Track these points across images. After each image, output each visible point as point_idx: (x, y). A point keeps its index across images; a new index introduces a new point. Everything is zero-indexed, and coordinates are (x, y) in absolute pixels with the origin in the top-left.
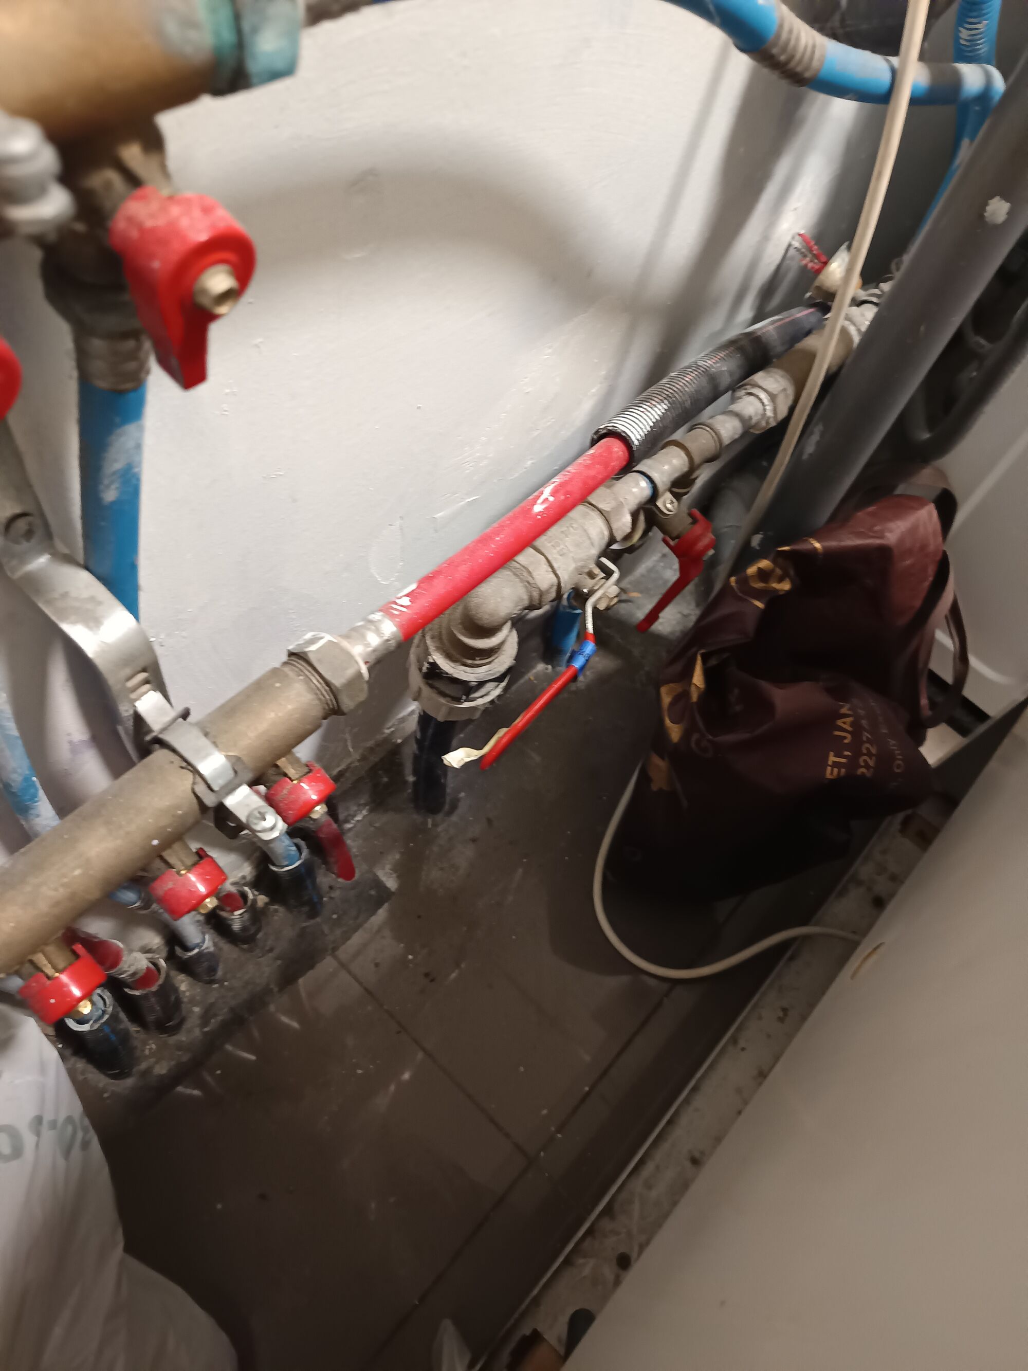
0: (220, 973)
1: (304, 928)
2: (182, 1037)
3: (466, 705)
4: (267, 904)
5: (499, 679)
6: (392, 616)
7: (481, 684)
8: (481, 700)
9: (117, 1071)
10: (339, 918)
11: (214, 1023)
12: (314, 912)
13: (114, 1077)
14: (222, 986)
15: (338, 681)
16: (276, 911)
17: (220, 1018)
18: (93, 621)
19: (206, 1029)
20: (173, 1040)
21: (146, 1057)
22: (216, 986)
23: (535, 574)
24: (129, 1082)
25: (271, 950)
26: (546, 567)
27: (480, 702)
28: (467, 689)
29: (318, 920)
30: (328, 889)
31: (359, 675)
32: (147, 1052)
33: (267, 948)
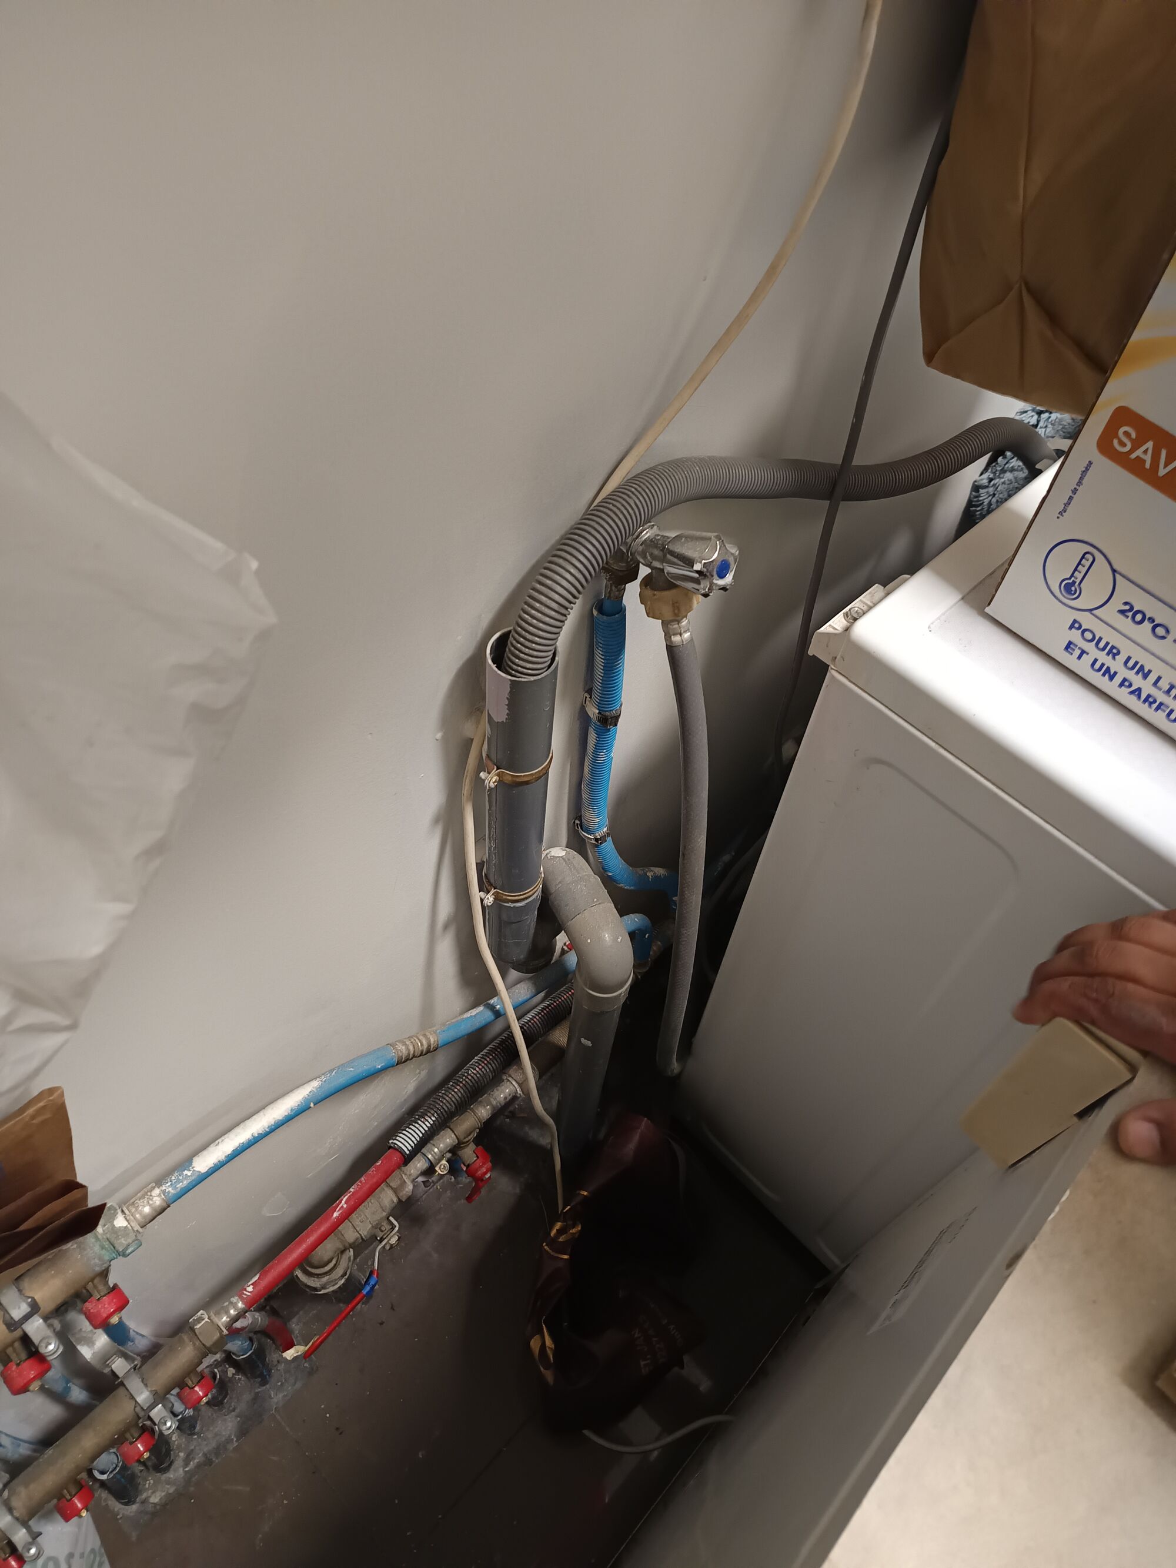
0: (198, 1428)
1: (258, 1393)
2: (171, 1475)
4: (233, 1374)
9: (127, 1500)
10: (282, 1384)
11: (192, 1465)
12: (264, 1382)
13: (126, 1504)
14: (199, 1436)
16: (240, 1379)
17: (196, 1461)
18: (90, 1342)
19: (187, 1469)
20: (164, 1477)
21: (148, 1489)
22: (196, 1437)
24: (134, 1507)
25: (234, 1410)
29: (268, 1386)
30: (276, 1363)
32: (147, 1486)
33: (231, 1408)
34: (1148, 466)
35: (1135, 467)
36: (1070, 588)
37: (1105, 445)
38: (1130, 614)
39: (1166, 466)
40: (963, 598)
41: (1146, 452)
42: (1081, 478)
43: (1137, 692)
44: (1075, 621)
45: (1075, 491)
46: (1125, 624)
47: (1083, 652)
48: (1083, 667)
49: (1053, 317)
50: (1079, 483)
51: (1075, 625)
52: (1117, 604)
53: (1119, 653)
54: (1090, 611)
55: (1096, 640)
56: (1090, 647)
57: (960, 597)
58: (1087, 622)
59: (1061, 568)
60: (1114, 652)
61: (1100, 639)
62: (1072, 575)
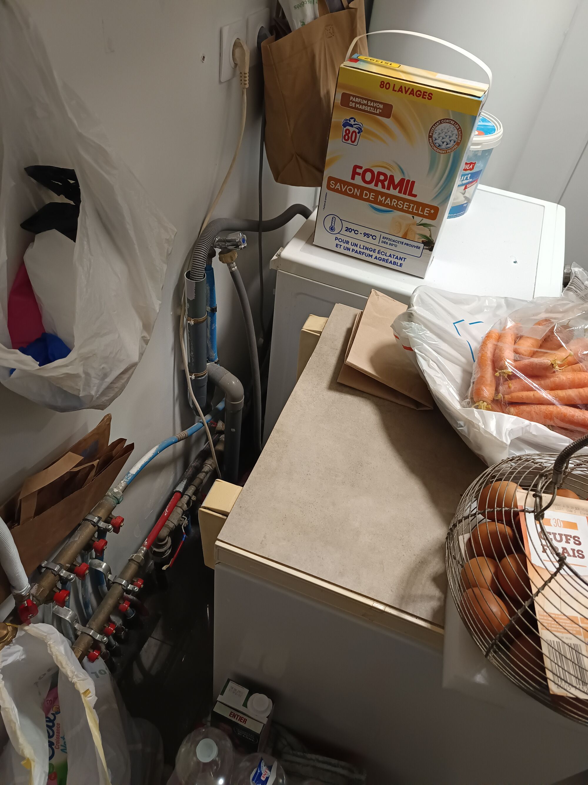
3: (164, 557)
5: (169, 548)
6: (145, 546)
7: (166, 551)
8: (167, 554)
15: (139, 561)
18: (100, 566)
23: (169, 525)
26: (171, 523)
27: (167, 555)
28: (163, 553)
31: (143, 559)
34: (340, 189)
35: (337, 191)
36: (332, 229)
37: (328, 187)
38: (348, 230)
39: (344, 188)
40: (306, 243)
41: (338, 186)
42: (326, 198)
43: (356, 252)
44: (336, 237)
45: (325, 202)
46: (348, 233)
47: (341, 245)
48: (342, 250)
49: (306, 161)
50: (326, 199)
51: (336, 239)
52: (344, 229)
53: (349, 242)
54: (338, 233)
55: (342, 241)
56: (341, 243)
57: (305, 242)
58: (339, 236)
59: (328, 225)
60: (347, 242)
61: (343, 240)
62: (331, 225)
